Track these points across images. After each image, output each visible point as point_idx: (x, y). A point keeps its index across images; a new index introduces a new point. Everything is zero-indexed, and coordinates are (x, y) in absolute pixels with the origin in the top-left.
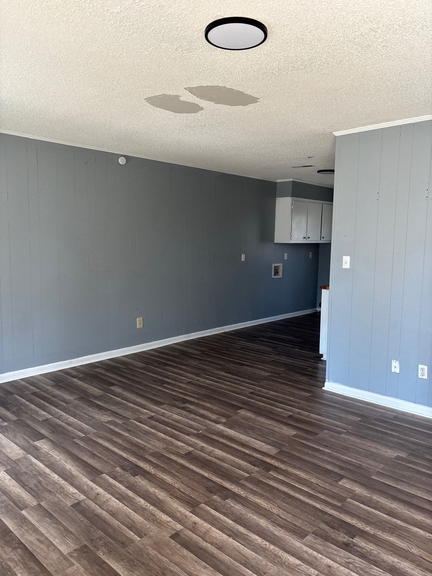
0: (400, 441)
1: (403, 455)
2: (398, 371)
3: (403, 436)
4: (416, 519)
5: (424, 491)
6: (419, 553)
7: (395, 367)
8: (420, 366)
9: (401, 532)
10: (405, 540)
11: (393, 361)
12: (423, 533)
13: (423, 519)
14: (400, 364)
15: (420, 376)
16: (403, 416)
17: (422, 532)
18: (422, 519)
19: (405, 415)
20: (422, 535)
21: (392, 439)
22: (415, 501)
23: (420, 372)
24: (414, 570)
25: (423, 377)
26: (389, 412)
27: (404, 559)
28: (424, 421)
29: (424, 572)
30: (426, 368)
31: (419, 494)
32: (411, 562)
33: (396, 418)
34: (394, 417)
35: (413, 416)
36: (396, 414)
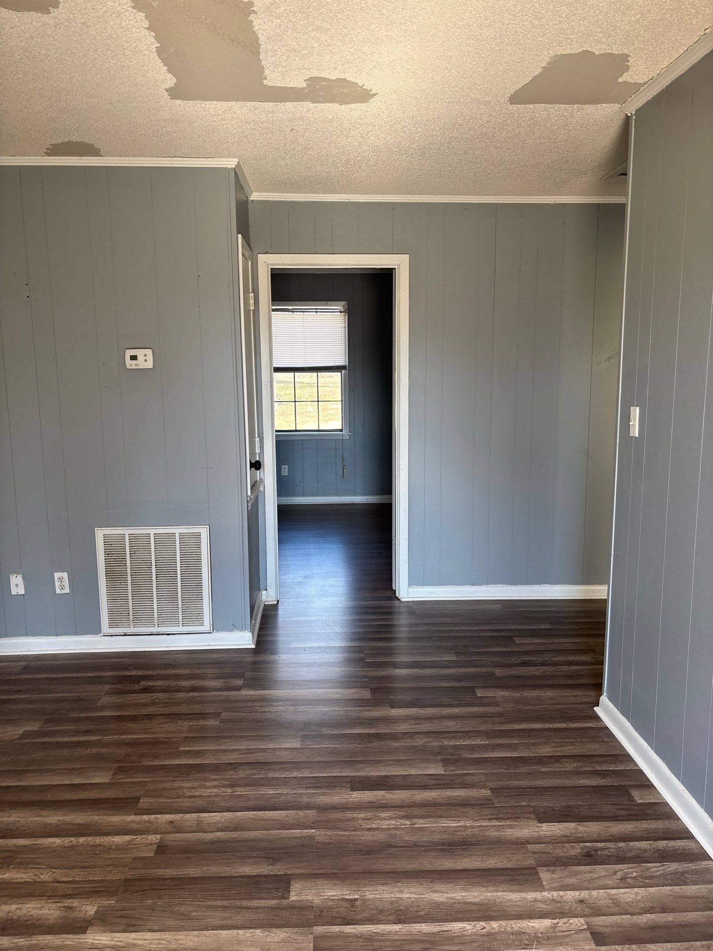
0: (30, 706)
1: (33, 727)
2: (22, 592)
3: (36, 696)
4: (51, 824)
5: (64, 773)
6: (53, 875)
7: (17, 585)
8: (57, 575)
9: (24, 856)
10: (31, 866)
11: (11, 576)
12: (60, 841)
13: (61, 818)
14: (23, 579)
15: (58, 591)
16: (39, 663)
17: (57, 841)
18: (59, 820)
19: (41, 661)
20: (59, 846)
21: (16, 707)
22: (49, 796)
23: (57, 584)
24: (43, 907)
25: (64, 592)
26: (13, 664)
27: (26, 899)
28: (71, 659)
29: (59, 902)
30: (65, 575)
31: (57, 780)
32: (38, 898)
33: (26, 669)
34: (22, 670)
35: (55, 657)
36: (26, 663)
